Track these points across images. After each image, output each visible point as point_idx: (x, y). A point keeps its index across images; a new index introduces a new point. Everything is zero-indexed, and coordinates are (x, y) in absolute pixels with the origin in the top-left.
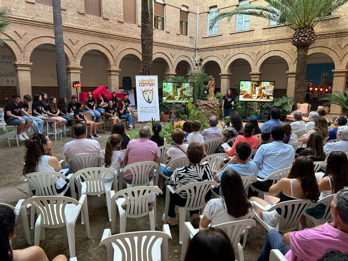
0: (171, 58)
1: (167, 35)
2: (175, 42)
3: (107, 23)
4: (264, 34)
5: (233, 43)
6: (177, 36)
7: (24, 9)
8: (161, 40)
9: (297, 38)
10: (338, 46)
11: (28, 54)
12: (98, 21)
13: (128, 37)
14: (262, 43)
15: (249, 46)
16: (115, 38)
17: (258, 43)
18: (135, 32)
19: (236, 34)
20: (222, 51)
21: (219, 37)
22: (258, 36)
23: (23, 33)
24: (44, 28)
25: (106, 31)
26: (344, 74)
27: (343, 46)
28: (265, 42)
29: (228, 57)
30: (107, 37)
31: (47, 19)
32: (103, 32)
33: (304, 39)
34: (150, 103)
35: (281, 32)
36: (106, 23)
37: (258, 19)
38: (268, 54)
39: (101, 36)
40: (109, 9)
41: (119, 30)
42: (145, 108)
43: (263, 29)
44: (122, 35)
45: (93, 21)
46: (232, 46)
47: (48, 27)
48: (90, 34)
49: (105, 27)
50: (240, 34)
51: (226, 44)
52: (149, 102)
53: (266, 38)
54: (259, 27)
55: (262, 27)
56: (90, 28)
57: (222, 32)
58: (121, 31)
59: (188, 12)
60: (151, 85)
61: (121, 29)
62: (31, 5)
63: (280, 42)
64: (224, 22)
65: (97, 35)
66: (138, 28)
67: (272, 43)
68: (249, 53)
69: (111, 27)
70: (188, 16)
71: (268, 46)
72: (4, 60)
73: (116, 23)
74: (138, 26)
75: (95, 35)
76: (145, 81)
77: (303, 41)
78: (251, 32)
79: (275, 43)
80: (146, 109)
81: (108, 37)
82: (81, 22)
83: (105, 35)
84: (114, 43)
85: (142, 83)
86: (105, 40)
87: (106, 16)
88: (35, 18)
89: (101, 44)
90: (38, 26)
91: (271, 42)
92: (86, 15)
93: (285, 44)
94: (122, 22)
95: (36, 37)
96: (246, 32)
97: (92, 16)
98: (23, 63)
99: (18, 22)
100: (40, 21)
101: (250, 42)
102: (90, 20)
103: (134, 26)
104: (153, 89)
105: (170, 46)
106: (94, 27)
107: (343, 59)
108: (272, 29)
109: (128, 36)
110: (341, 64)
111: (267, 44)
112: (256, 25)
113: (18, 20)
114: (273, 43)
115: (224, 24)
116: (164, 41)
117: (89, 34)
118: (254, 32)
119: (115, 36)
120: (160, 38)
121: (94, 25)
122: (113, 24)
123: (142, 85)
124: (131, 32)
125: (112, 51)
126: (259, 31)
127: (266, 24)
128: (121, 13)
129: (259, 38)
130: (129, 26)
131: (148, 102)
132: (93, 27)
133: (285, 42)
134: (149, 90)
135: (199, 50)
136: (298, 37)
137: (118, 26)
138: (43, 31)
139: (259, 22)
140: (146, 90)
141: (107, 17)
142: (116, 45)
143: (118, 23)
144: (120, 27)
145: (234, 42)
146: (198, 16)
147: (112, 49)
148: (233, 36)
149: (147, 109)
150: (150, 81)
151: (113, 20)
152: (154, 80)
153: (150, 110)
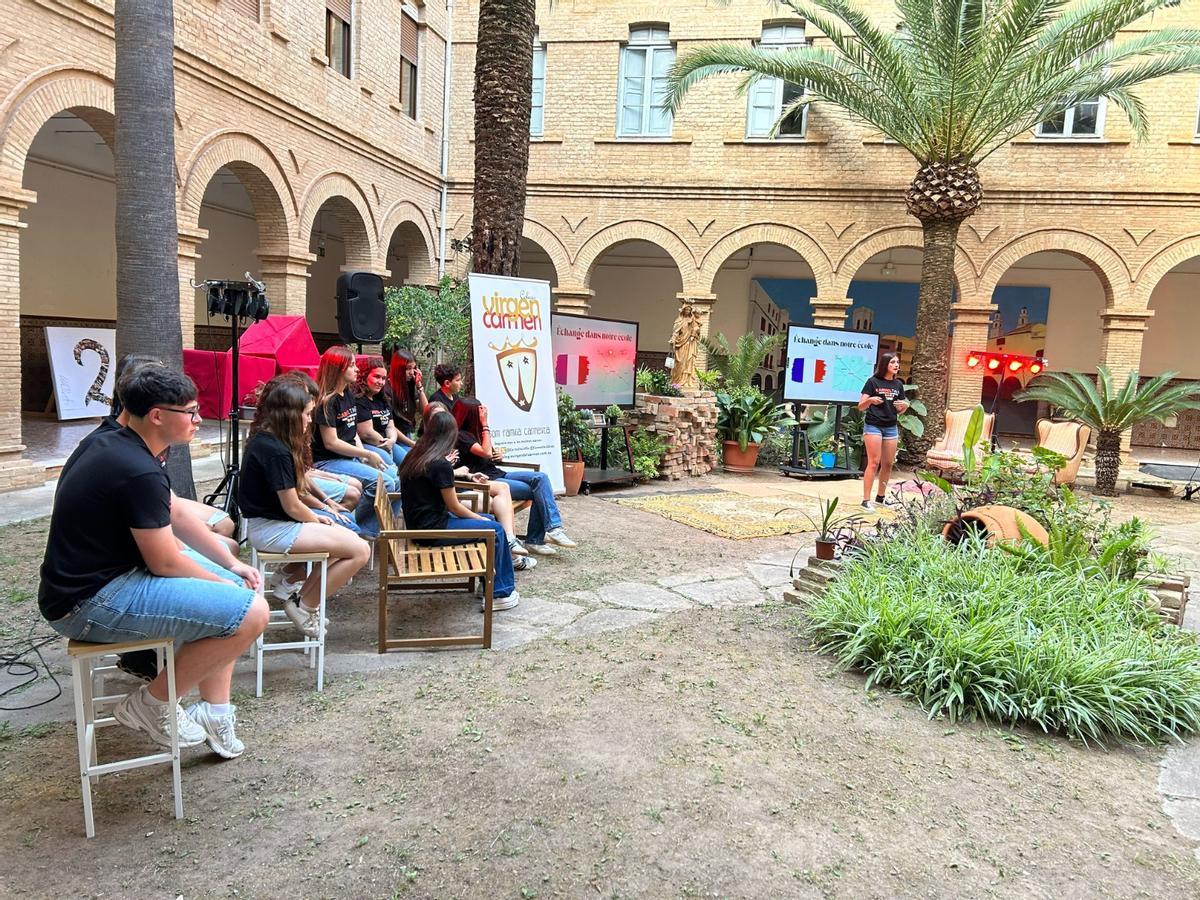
0: (373, 205)
1: (366, 105)
2: (386, 139)
4: (727, 163)
5: (607, 178)
6: (392, 113)
8: (343, 118)
9: (941, 192)
10: (970, 230)
14: (722, 192)
15: (675, 196)
17: (709, 192)
18: (260, 61)
19: (618, 148)
20: (559, 201)
21: (545, 147)
22: (707, 167)
26: (986, 319)
27: (983, 234)
28: (734, 193)
29: (588, 230)
33: (962, 199)
34: (527, 408)
35: (788, 164)
37: (705, 106)
38: (743, 232)
42: (509, 433)
43: (725, 144)
46: (607, 190)
50: (638, 148)
51: (576, 179)
52: (522, 403)
53: (737, 177)
54: (711, 135)
55: (720, 137)
57: (559, 132)
58: (211, 40)
59: (420, 27)
60: (529, 325)
61: (209, 32)
63: (786, 198)
64: (566, 94)
66: (270, 42)
67: (761, 197)
68: (672, 222)
70: (420, 44)
71: (743, 204)
74: (273, 34)
76: (505, 304)
77: (957, 203)
78: (679, 148)
79: (769, 198)
80: (512, 438)
85: (494, 311)
91: (757, 192)
93: (803, 206)
96: (660, 148)
101: (679, 185)
104: (535, 344)
105: (373, 151)
107: (983, 272)
108: (757, 149)
110: (977, 287)
111: (742, 197)
112: (701, 128)
114: (764, 197)
115: (569, 101)
118: (692, 149)
123: (496, 321)
124: (248, 54)
126: (709, 149)
127: (734, 128)
129: (712, 174)
130: (241, 25)
131: (517, 403)
133: (802, 198)
134: (522, 346)
135: (457, 187)
136: (943, 188)
137: (200, 14)
139: (710, 117)
140: (509, 348)
144: (207, 18)
145: (613, 175)
146: (449, 51)
148: (607, 153)
149: (519, 438)
150: (523, 305)
152: (536, 302)
153: (529, 445)
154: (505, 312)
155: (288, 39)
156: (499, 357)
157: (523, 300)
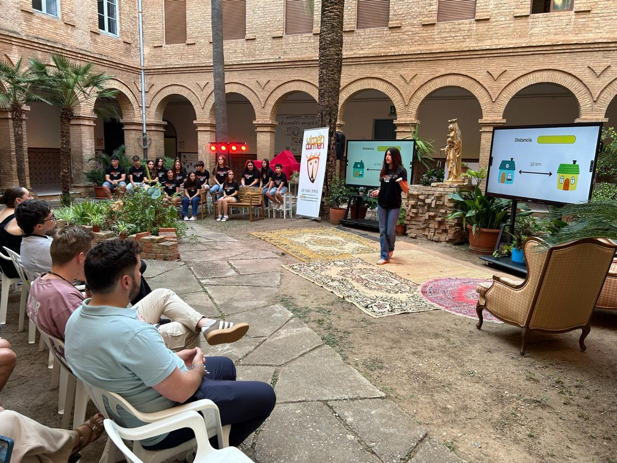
1: (580, 20)
3: (398, 34)
7: (270, 49)
11: (269, 109)
12: (379, 36)
13: (443, 51)
16: (411, 60)
18: (465, 37)
23: (265, 82)
24: (292, 69)
25: (393, 50)
30: (393, 61)
31: (296, 54)
32: (383, 55)
34: (313, 181)
36: (395, 35)
39: (381, 62)
40: (404, 7)
41: (424, 41)
44: (427, 50)
45: (369, 38)
47: (296, 66)
48: (360, 63)
49: (393, 43)
52: (312, 179)
56: (362, 52)
58: (429, 42)
61: (428, 40)
62: (278, 40)
65: (372, 62)
66: (475, 25)
69: (405, 40)
72: (306, 121)
73: (418, 29)
74: (477, 20)
75: (369, 62)
80: (308, 193)
81: (396, 61)
82: (347, 46)
83: (388, 58)
84: (407, 71)
86: (389, 68)
87: (396, 22)
88: (282, 57)
89: (380, 76)
90: (284, 68)
92: (357, 32)
94: (432, 23)
95: (280, 83)
97: (368, 30)
98: (260, 123)
99: (261, 68)
100: (285, 60)
102: (364, 39)
103: (463, 23)
104: (320, 155)
106: (370, 48)
109: (442, 49)
113: (261, 66)
116: (563, 39)
117: (358, 63)
119: (409, 57)
120: (548, 33)
121: (369, 45)
122: (410, 33)
124: (456, 38)
125: (403, 87)
128: (431, 5)
130: (451, 27)
131: (310, 179)
132: (367, 49)
134: (316, 156)
137: (423, 35)
138: (290, 74)
140: (312, 157)
141: (398, 24)
142: (412, 74)
143: (421, 29)
144: (428, 34)
147: (402, 82)
151: (412, 25)
152: (324, 137)
153: (311, 197)
154: (313, 143)
155: (488, 17)
156: (308, 161)
157: (319, 137)
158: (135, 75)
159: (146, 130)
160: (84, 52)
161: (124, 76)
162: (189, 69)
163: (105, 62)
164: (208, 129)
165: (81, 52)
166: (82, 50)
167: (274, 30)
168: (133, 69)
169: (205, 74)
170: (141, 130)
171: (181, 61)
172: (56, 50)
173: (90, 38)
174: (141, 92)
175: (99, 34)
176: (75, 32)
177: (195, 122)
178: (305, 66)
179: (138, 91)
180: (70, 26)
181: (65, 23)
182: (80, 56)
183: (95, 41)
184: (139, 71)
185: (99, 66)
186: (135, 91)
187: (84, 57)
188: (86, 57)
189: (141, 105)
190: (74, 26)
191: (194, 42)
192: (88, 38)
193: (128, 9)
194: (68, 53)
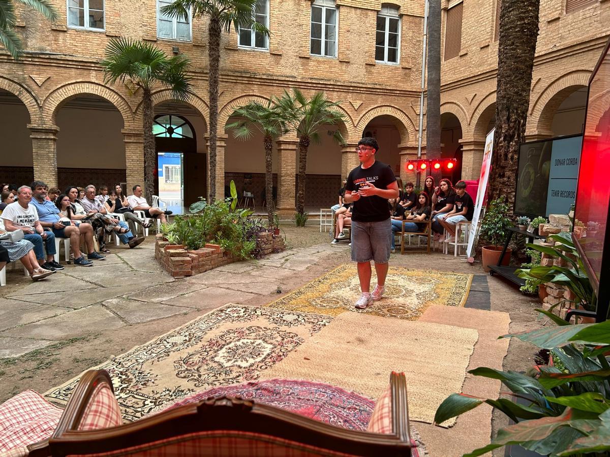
24: (568, 58)
31: (576, 36)
47: (574, 53)
62: (554, 24)
88: (557, 45)
90: (559, 58)
95: (553, 80)
98: (529, 135)
100: (561, 48)
138: (565, 65)
158: (412, 99)
159: (421, 154)
160: (355, 85)
161: (400, 102)
162: (459, 83)
163: (379, 91)
164: (472, 147)
165: (353, 85)
166: (356, 83)
167: (550, 12)
168: (411, 93)
169: (474, 85)
170: (416, 154)
171: (454, 76)
172: (328, 86)
173: (365, 70)
174: (420, 115)
175: (374, 65)
176: (350, 68)
177: (460, 141)
178: (586, 49)
179: (415, 115)
180: (344, 63)
181: (340, 61)
182: (351, 88)
183: (370, 72)
184: (418, 94)
185: (372, 95)
186: (412, 115)
187: (356, 89)
188: (359, 89)
189: (417, 129)
190: (349, 62)
191: (466, 52)
192: (363, 71)
193: (411, 34)
194: (340, 87)
